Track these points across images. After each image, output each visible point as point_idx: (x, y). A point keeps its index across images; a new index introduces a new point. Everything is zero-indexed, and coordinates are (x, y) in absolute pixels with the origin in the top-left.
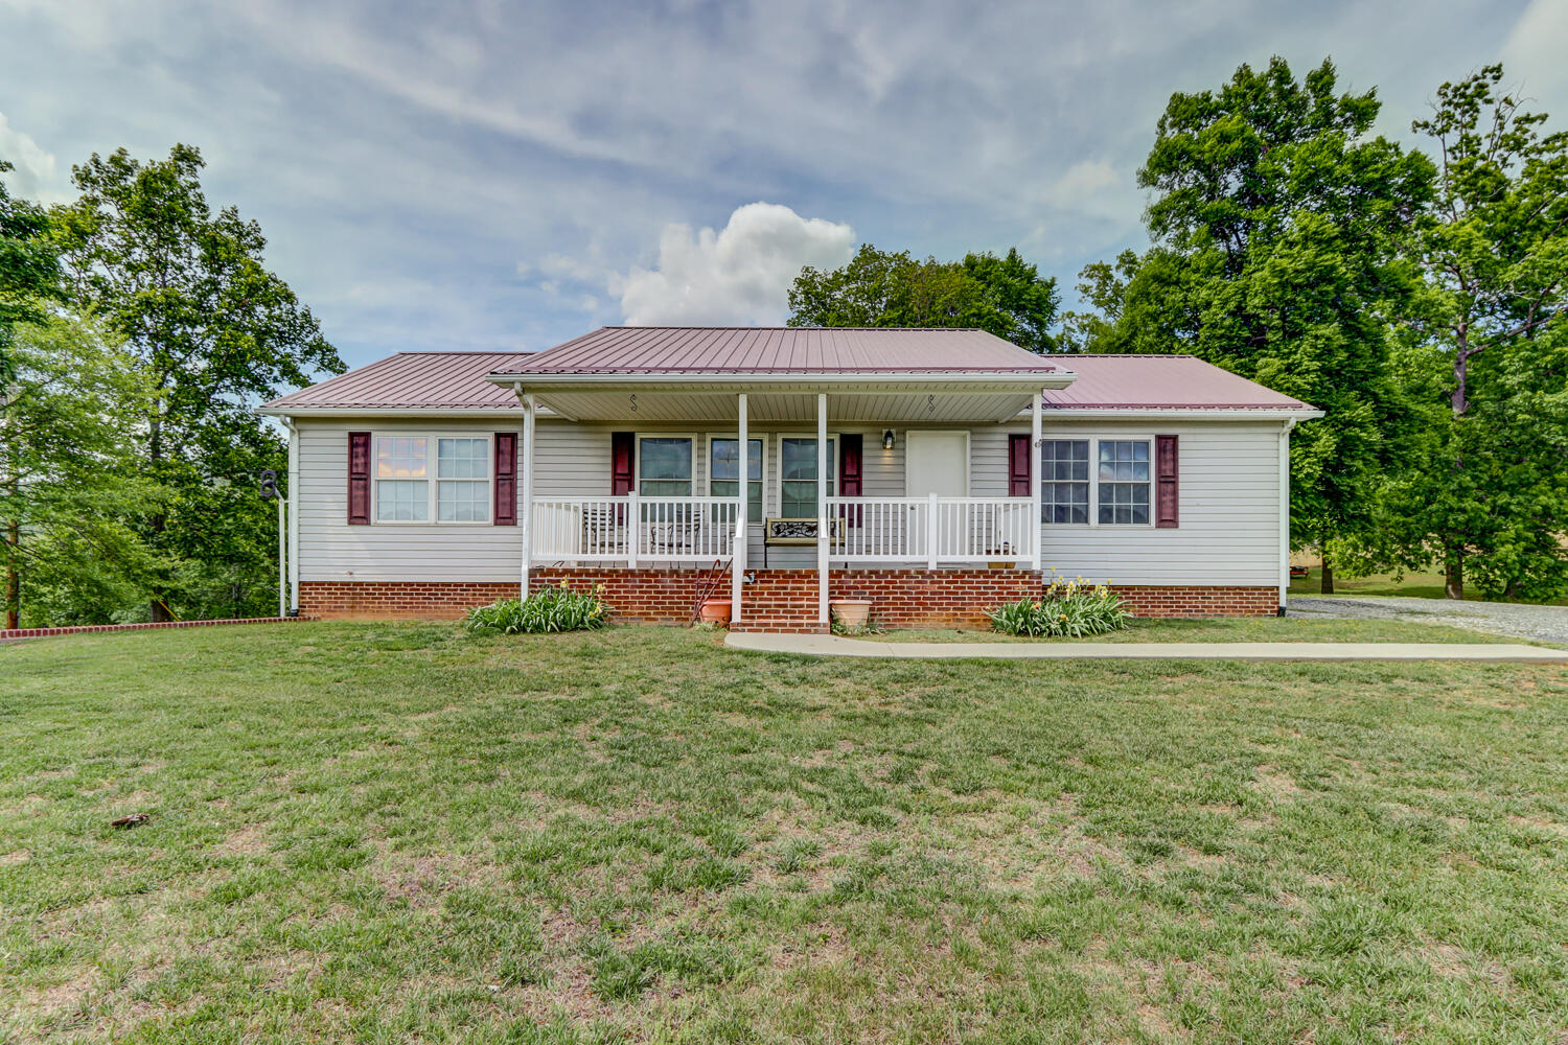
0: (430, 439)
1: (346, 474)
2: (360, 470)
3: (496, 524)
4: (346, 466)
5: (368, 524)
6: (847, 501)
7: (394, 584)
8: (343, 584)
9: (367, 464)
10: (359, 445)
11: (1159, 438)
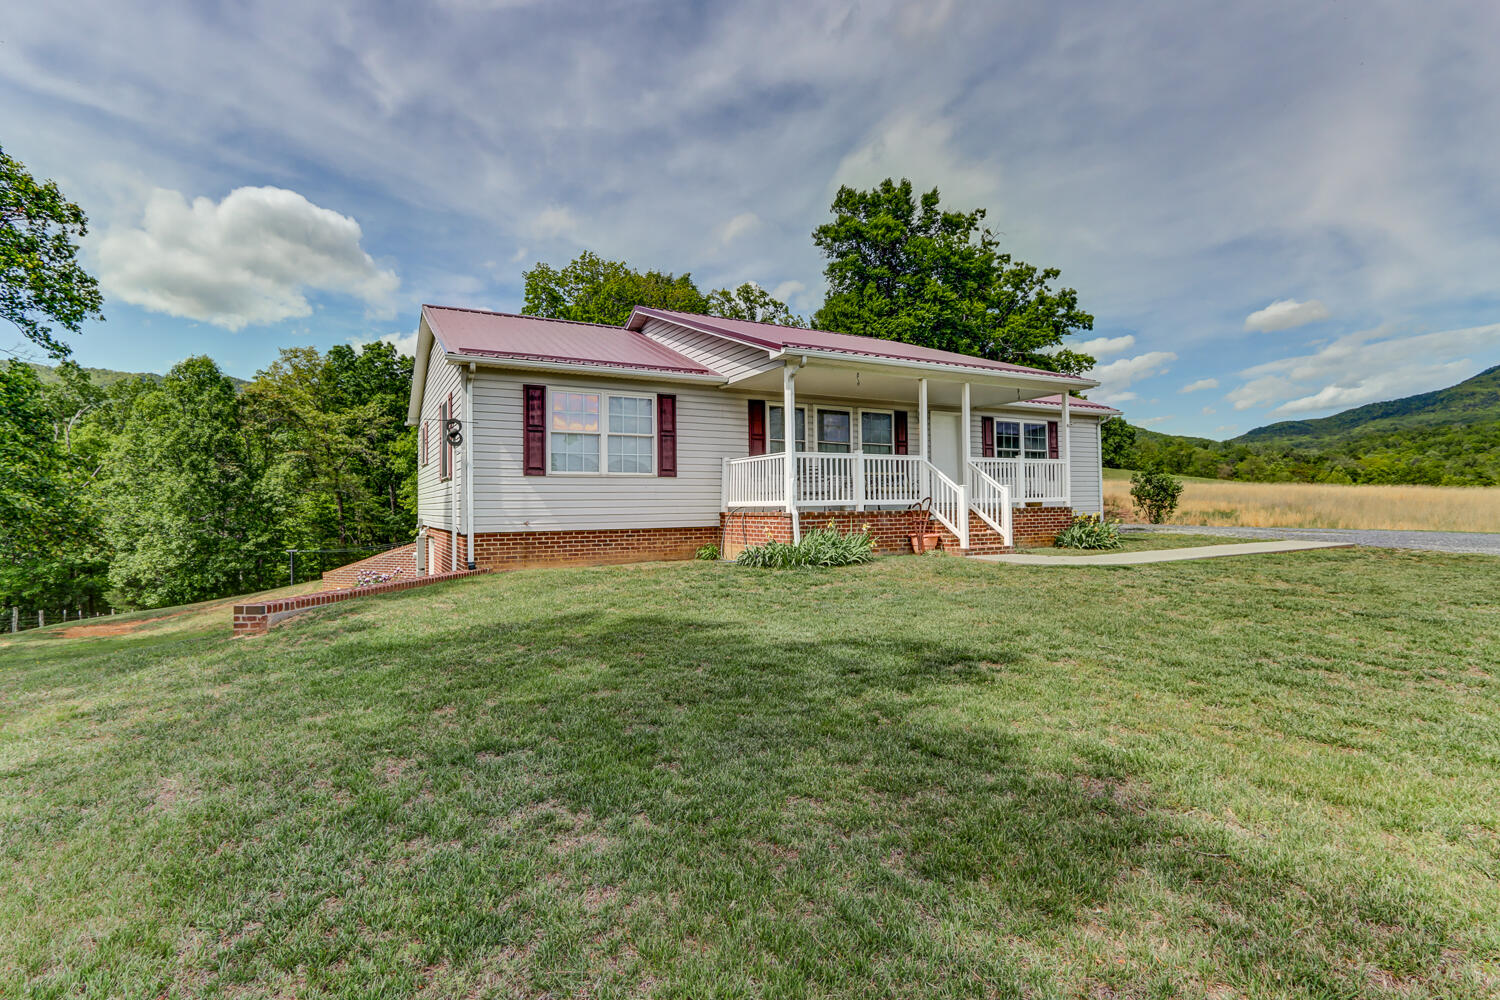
0: (603, 396)
1: (521, 426)
2: (537, 422)
3: (660, 475)
4: (521, 418)
5: (544, 475)
6: (901, 458)
7: (565, 533)
8: (515, 534)
9: (543, 417)
10: (534, 400)
11: (1050, 423)
